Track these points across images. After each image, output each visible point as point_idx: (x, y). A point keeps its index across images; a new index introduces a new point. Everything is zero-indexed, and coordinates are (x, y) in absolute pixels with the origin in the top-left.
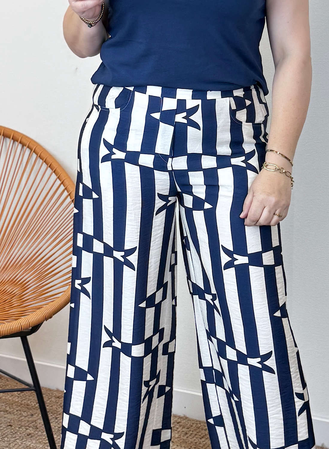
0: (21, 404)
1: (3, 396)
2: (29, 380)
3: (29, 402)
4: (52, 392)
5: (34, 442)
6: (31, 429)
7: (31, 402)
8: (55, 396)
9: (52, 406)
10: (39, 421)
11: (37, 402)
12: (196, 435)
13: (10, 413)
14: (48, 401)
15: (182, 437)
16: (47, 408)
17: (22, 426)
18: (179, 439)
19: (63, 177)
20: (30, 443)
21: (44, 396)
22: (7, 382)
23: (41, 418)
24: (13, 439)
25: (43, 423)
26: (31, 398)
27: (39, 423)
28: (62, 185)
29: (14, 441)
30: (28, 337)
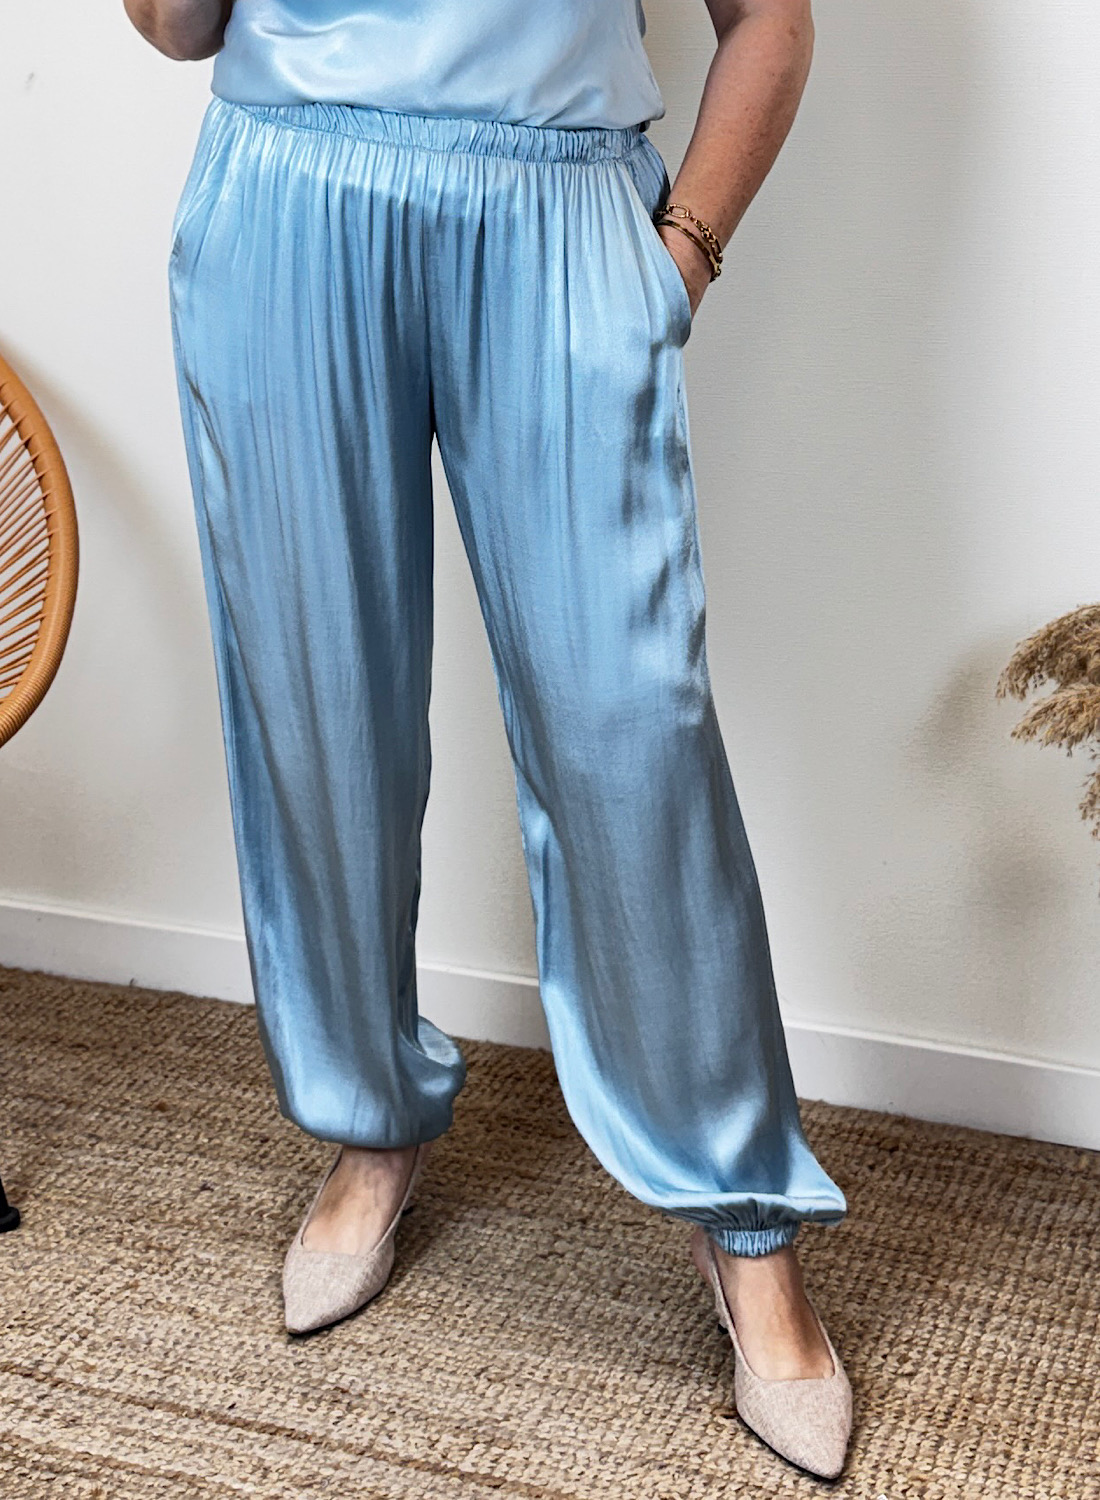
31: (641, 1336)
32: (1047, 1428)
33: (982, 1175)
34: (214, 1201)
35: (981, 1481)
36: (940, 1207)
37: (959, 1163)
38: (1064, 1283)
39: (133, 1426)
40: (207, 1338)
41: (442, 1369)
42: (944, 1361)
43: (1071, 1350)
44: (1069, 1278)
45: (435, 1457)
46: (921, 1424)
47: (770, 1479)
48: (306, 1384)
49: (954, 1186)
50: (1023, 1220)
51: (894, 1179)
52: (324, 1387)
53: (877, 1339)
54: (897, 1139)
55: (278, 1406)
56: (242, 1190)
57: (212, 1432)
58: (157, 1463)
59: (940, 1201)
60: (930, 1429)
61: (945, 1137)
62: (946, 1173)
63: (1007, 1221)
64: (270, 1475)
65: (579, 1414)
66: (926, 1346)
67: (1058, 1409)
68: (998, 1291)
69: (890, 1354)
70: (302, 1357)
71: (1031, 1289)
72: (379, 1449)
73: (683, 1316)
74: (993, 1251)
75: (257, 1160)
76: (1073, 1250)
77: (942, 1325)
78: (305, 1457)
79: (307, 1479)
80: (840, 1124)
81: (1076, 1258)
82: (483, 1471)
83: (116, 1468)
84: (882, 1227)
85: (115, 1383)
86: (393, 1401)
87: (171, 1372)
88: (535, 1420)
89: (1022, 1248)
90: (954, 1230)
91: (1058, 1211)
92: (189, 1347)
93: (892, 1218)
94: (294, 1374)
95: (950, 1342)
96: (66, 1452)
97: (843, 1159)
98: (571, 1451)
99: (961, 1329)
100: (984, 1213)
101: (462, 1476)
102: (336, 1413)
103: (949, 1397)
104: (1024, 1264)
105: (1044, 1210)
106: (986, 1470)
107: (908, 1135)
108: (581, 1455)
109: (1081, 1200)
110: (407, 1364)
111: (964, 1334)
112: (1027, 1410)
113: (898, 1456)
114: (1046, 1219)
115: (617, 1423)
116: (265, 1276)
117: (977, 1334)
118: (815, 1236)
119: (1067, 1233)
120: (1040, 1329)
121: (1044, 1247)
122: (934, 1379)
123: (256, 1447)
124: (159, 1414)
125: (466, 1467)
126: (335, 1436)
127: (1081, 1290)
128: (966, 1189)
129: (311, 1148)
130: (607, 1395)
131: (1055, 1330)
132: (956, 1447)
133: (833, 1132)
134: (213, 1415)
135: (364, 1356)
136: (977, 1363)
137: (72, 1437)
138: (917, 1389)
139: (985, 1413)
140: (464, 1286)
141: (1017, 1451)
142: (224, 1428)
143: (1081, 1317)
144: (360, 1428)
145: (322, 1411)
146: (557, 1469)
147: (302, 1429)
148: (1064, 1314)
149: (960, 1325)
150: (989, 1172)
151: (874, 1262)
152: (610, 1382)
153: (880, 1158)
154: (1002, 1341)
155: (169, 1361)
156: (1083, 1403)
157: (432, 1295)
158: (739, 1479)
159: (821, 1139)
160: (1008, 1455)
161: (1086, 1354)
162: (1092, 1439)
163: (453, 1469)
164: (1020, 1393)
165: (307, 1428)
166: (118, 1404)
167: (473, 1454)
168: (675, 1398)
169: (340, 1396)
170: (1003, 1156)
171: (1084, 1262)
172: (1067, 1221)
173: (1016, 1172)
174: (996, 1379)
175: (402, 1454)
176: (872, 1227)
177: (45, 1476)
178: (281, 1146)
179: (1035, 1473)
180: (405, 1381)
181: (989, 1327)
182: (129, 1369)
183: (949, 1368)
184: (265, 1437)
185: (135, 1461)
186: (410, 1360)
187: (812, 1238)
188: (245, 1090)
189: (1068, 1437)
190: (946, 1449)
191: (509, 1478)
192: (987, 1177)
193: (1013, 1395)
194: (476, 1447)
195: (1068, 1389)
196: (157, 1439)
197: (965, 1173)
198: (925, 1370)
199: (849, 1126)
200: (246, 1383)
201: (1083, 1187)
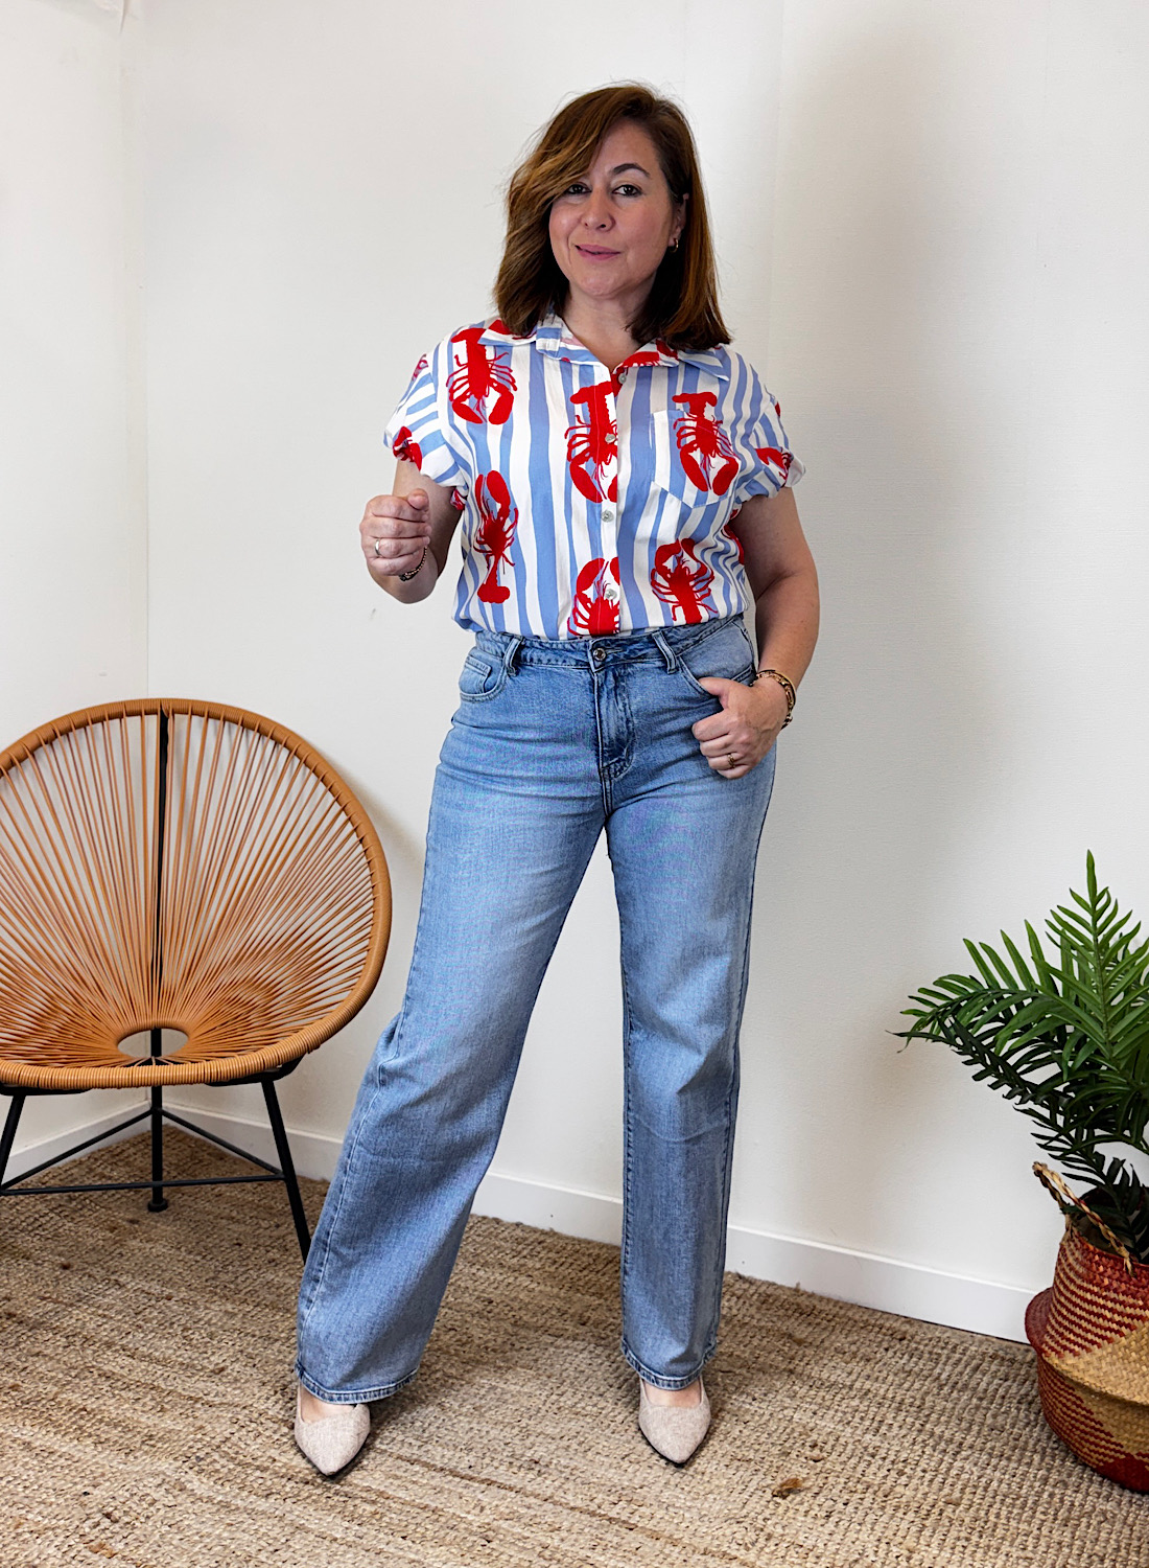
0: (259, 1206)
1: (227, 1191)
2: (276, 1163)
3: (272, 1203)
4: (313, 1185)
5: (281, 1274)
6: (275, 1250)
7: (276, 1203)
8: (318, 1193)
9: (313, 1211)
10: (290, 1238)
11: (288, 1202)
12: (572, 1264)
13: (238, 1221)
14: (307, 1202)
15: (547, 1268)
16: (306, 1213)
17: (259, 1245)
18: (541, 1271)
19: (344, 800)
20: (273, 1277)
21: (301, 1191)
22: (235, 1167)
23: (295, 1231)
24: (243, 1269)
25: (297, 1240)
26: (276, 1195)
27: (291, 1241)
28: (343, 813)
29: (244, 1273)
30: (275, 1082)
31: (729, 1444)
32: (996, 1525)
33: (960, 1360)
34: (458, 1337)
35: (949, 1555)
36: (929, 1379)
37: (946, 1352)
38: (1012, 1433)
39: (399, 1473)
40: (450, 1423)
41: (598, 1453)
42: (928, 1476)
43: (1014, 1476)
44: (1016, 1430)
45: (593, 1507)
46: (911, 1516)
47: (809, 1542)
48: (512, 1456)
49: (940, 1366)
50: (986, 1390)
51: (901, 1358)
52: (524, 1459)
53: (884, 1459)
54: (905, 1332)
55: (493, 1469)
56: (476, 1332)
57: (450, 1481)
58: (413, 1497)
59: (930, 1375)
60: (916, 1520)
61: (937, 1334)
62: (935, 1357)
63: (975, 1389)
64: (485, 1511)
65: (687, 1489)
66: (917, 1464)
67: (1004, 1513)
68: (966, 1435)
69: (893, 1469)
70: (510, 1440)
71: (989, 1435)
72: (556, 1499)
73: (758, 1434)
74: (965, 1409)
75: (485, 1313)
76: (1019, 1413)
77: (927, 1453)
78: (509, 1500)
79: (508, 1514)
80: (867, 1320)
81: (1020, 1417)
82: (623, 1519)
83: (388, 1498)
84: (892, 1388)
85: (390, 1446)
86: (568, 1471)
87: (426, 1442)
88: (658, 1489)
89: (984, 1408)
90: (938, 1394)
91: (1010, 1387)
92: (438, 1428)
93: (897, 1382)
94: (504, 1450)
95: (932, 1464)
96: (357, 1486)
97: (868, 1343)
98: (682, 1512)
99: (940, 1456)
100: (959, 1385)
101: (610, 1519)
102: (531, 1476)
103: (930, 1500)
104: (985, 1419)
105: (1000, 1385)
106: (952, 1548)
107: (912, 1330)
108: (687, 1515)
109: (1026, 1380)
110: (577, 1447)
111: (942, 1460)
112: (982, 1513)
113: (895, 1534)
114: (1001, 1391)
115: (711, 1497)
116: (487, 1386)
117: (951, 1461)
118: (847, 1390)
119: (1015, 1401)
120: (994, 1461)
121: (999, 1409)
122: (921, 1487)
123: (478, 1492)
124: (417, 1468)
125: (612, 1514)
126: (529, 1488)
127: (1023, 1439)
128: (948, 1368)
129: (520, 1309)
130: (706, 1479)
131: (1004, 1463)
132: (934, 1532)
133: (862, 1325)
134: (451, 1471)
135: (550, 1440)
136: (950, 1481)
137: (360, 1477)
138: (909, 1493)
139: (954, 1511)
140: (616, 1404)
141: (975, 1538)
142: (457, 1479)
143: (1022, 1456)
144: (546, 1486)
145: (521, 1474)
146: (672, 1522)
147: (508, 1483)
148: (1010, 1453)
149: (940, 1453)
150: (965, 1358)
151: (885, 1409)
152: (708, 1471)
153: (892, 1344)
154: (967, 1467)
155: (426, 1435)
156: (1020, 1511)
157: (595, 1409)
158: (788, 1540)
159: (855, 1329)
160: (967, 1539)
161: (1023, 1480)
162: (1025, 1535)
163: (604, 1515)
164: (978, 1501)
165: (512, 1483)
166: (391, 1459)
167: (617, 1509)
168: (749, 1482)
169: (533, 1466)
170: (973, 1348)
171: (1025, 1420)
172: (1016, 1393)
173: (983, 1360)
174: (962, 1491)
175: (572, 1504)
176: (885, 1387)
177: (342, 1499)
178: (501, 1306)
179: (985, 1553)
180: (576, 1458)
181: (959, 1457)
182: (401, 1438)
183: (931, 1481)
184: (484, 1486)
185: (400, 1495)
186: (580, 1444)
187: (844, 1391)
188: (478, 1270)
189: (1008, 1534)
190: (927, 1533)
191: (640, 1525)
192: (963, 1362)
193: (974, 1503)
194: (620, 1503)
195: (1011, 1501)
196: (414, 1482)
197: (948, 1358)
198: (915, 1481)
199: (873, 1322)
200: (473, 1453)
201: (1027, 1372)
